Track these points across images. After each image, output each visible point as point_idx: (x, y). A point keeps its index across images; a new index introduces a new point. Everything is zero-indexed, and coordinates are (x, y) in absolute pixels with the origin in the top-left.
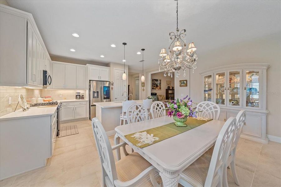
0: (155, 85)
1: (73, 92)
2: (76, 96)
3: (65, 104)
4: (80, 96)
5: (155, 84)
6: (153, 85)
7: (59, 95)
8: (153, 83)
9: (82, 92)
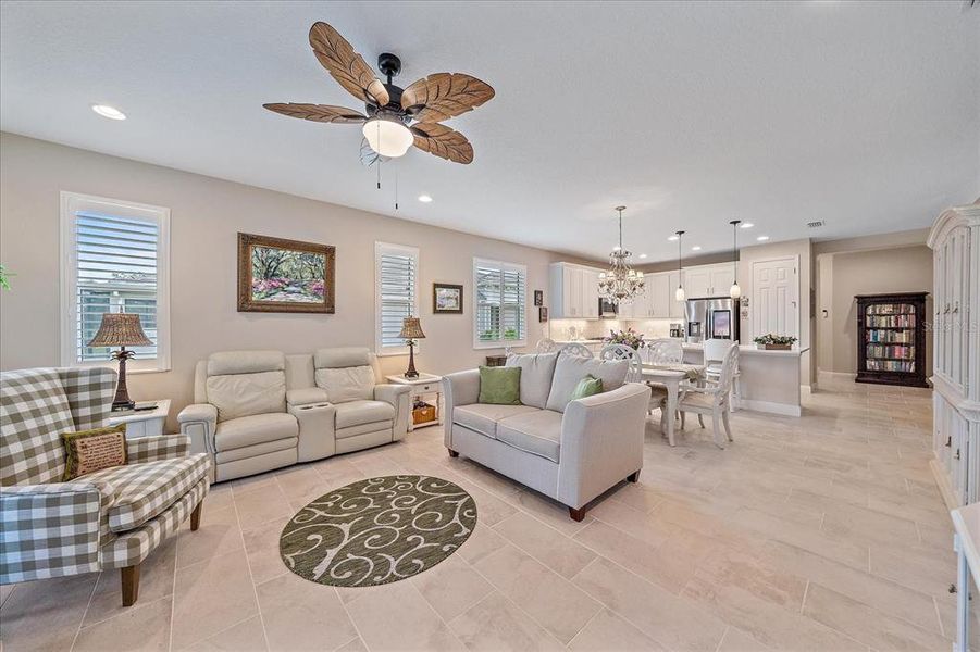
2: (671, 331)
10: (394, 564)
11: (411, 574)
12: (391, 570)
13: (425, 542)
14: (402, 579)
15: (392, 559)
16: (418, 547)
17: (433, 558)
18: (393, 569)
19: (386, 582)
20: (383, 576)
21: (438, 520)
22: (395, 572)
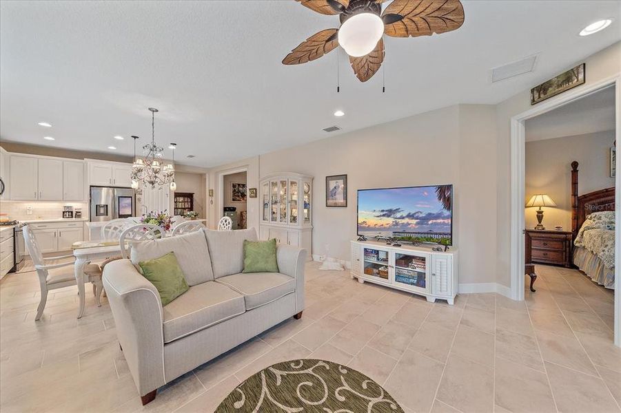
0: (240, 194)
1: (58, 207)
2: (64, 212)
3: (36, 226)
4: (72, 212)
5: (239, 191)
6: (234, 195)
7: (26, 212)
8: (235, 190)
9: (75, 206)
10: (374, 400)
11: (377, 386)
12: (381, 401)
13: (342, 385)
14: (384, 391)
15: (371, 404)
16: (350, 389)
17: (355, 378)
18: (380, 399)
19: (392, 400)
20: (389, 404)
21: (310, 384)
22: (382, 397)
